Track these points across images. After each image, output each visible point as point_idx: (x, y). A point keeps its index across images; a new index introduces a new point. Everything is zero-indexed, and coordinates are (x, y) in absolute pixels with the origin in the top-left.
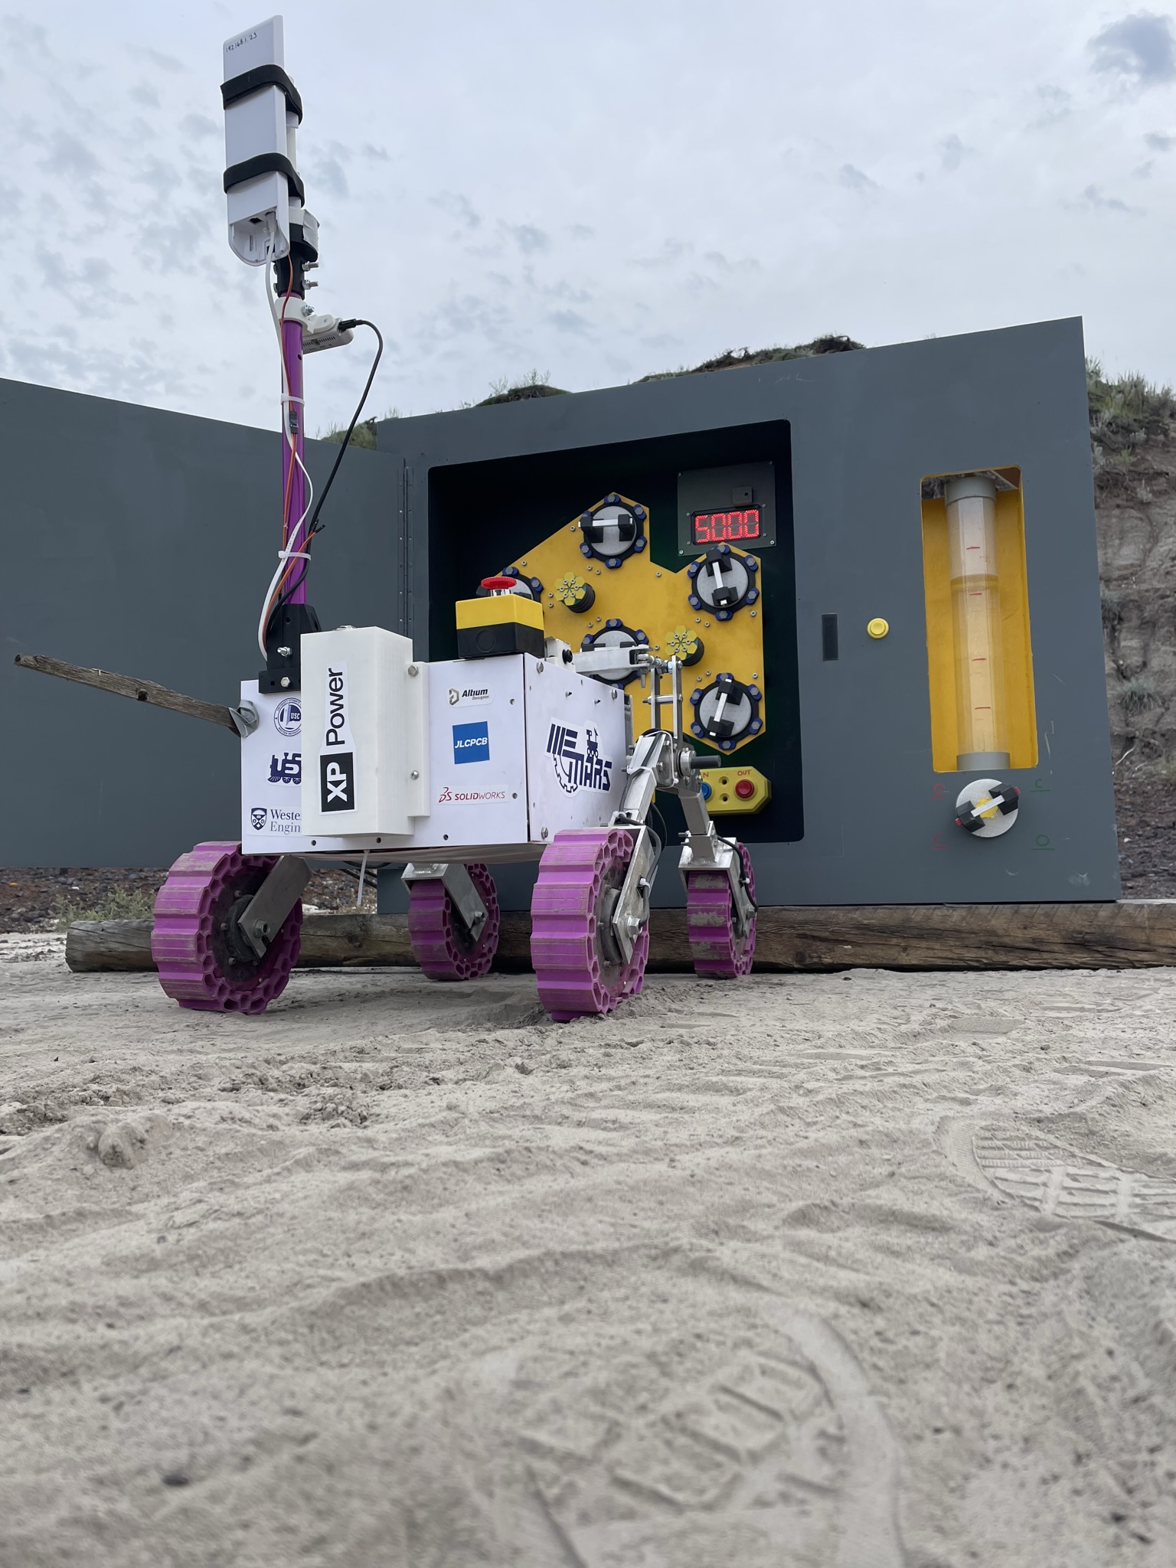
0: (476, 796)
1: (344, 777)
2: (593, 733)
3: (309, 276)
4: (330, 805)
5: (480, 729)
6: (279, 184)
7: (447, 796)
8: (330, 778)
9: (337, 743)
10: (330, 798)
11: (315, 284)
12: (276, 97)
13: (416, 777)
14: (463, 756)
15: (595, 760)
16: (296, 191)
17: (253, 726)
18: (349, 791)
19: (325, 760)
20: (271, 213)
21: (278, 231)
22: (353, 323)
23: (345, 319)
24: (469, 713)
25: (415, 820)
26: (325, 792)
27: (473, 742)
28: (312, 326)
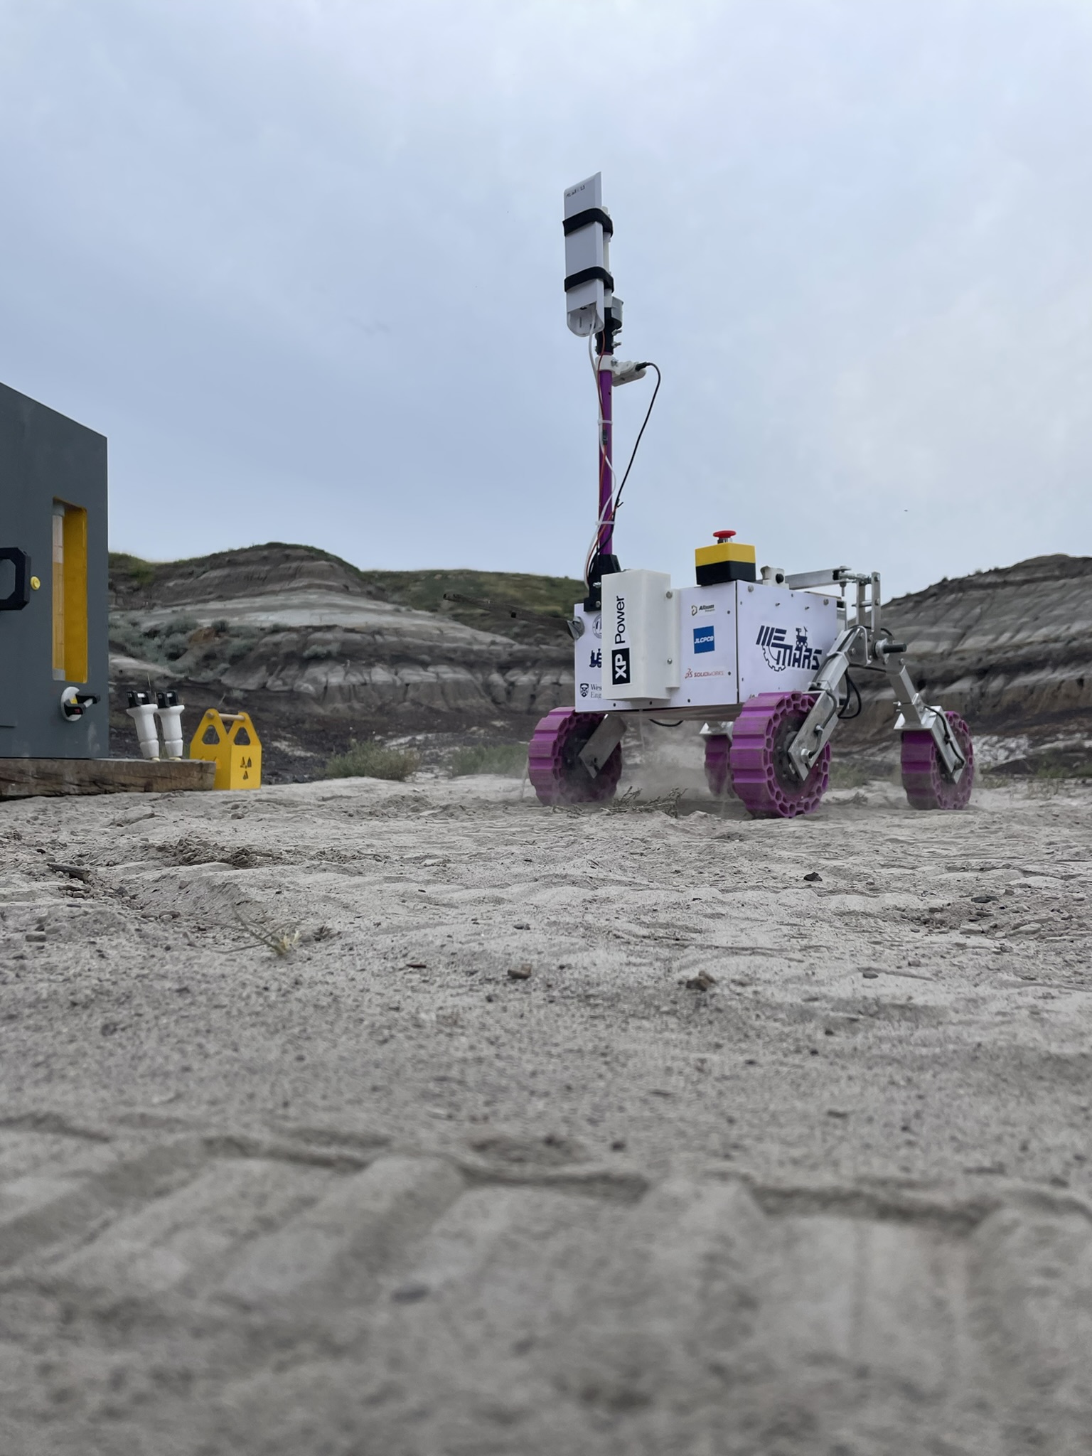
0: (708, 674)
1: (624, 663)
2: (803, 630)
3: (616, 339)
4: (616, 681)
5: (708, 631)
6: (599, 285)
7: (689, 674)
8: (617, 664)
9: (621, 642)
10: (617, 676)
11: (619, 344)
12: (598, 227)
13: (670, 663)
14: (699, 649)
15: (804, 648)
16: (609, 285)
17: (581, 633)
18: (627, 672)
19: (615, 653)
20: (594, 304)
21: (597, 317)
22: (645, 365)
23: (641, 362)
24: (702, 621)
25: (672, 690)
26: (615, 673)
27: (705, 639)
28: (617, 371)
